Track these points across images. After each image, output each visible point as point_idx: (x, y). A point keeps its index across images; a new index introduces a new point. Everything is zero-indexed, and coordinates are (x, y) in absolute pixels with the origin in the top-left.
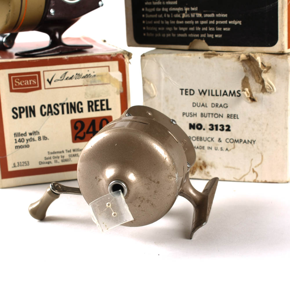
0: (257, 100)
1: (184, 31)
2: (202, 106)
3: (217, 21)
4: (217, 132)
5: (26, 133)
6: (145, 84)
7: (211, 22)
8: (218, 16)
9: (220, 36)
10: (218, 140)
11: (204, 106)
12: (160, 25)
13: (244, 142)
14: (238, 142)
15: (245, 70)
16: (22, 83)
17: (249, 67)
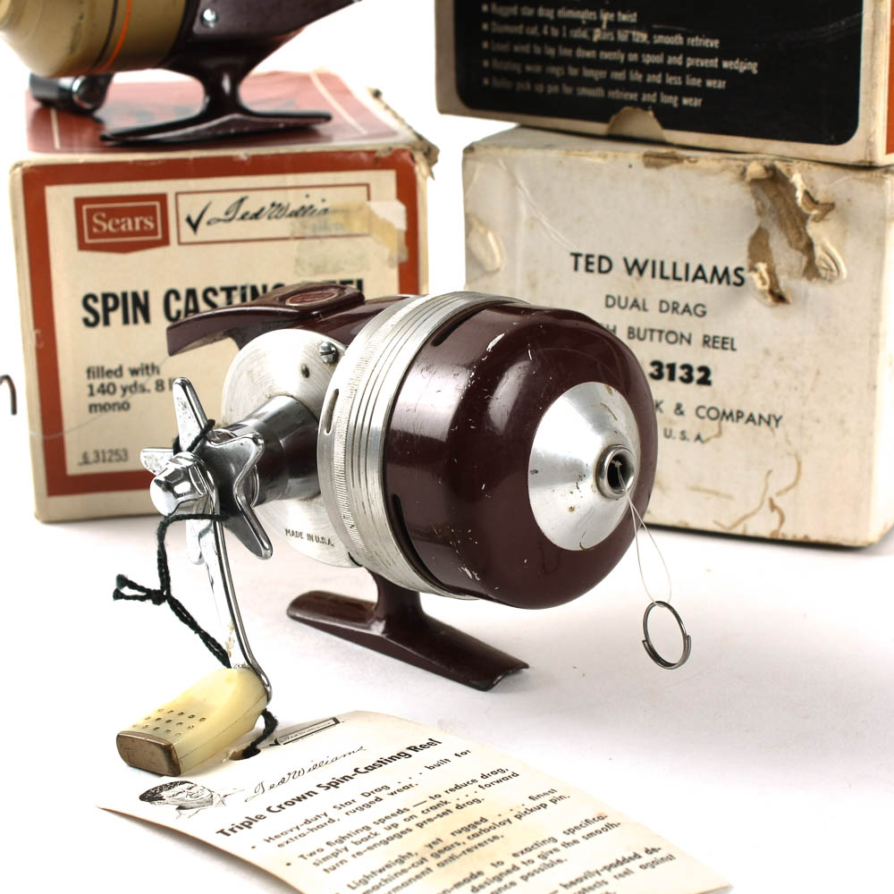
0: (790, 300)
1: (597, 79)
2: (633, 306)
3: (689, 59)
4: (672, 384)
5: (121, 369)
6: (471, 235)
7: (672, 60)
8: (693, 45)
9: (697, 102)
10: (674, 407)
11: (638, 306)
12: (531, 59)
13: (748, 420)
14: (730, 419)
15: (761, 208)
16: (115, 226)
17: (773, 200)
